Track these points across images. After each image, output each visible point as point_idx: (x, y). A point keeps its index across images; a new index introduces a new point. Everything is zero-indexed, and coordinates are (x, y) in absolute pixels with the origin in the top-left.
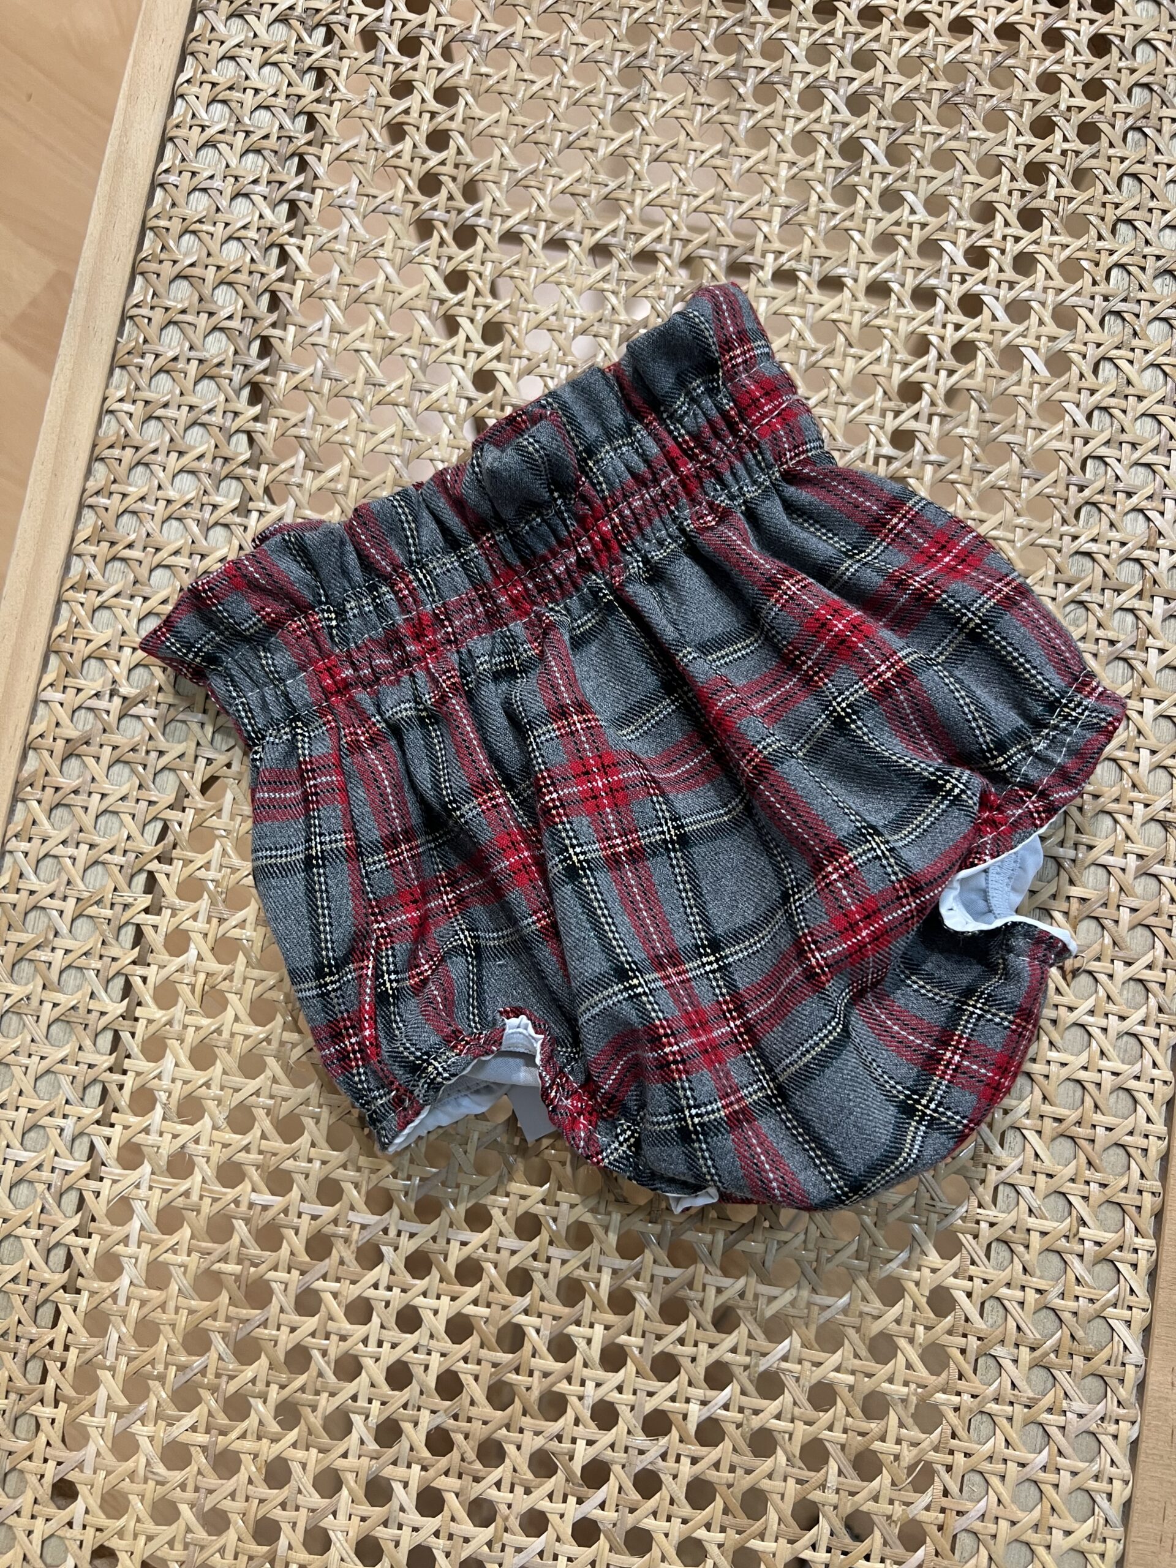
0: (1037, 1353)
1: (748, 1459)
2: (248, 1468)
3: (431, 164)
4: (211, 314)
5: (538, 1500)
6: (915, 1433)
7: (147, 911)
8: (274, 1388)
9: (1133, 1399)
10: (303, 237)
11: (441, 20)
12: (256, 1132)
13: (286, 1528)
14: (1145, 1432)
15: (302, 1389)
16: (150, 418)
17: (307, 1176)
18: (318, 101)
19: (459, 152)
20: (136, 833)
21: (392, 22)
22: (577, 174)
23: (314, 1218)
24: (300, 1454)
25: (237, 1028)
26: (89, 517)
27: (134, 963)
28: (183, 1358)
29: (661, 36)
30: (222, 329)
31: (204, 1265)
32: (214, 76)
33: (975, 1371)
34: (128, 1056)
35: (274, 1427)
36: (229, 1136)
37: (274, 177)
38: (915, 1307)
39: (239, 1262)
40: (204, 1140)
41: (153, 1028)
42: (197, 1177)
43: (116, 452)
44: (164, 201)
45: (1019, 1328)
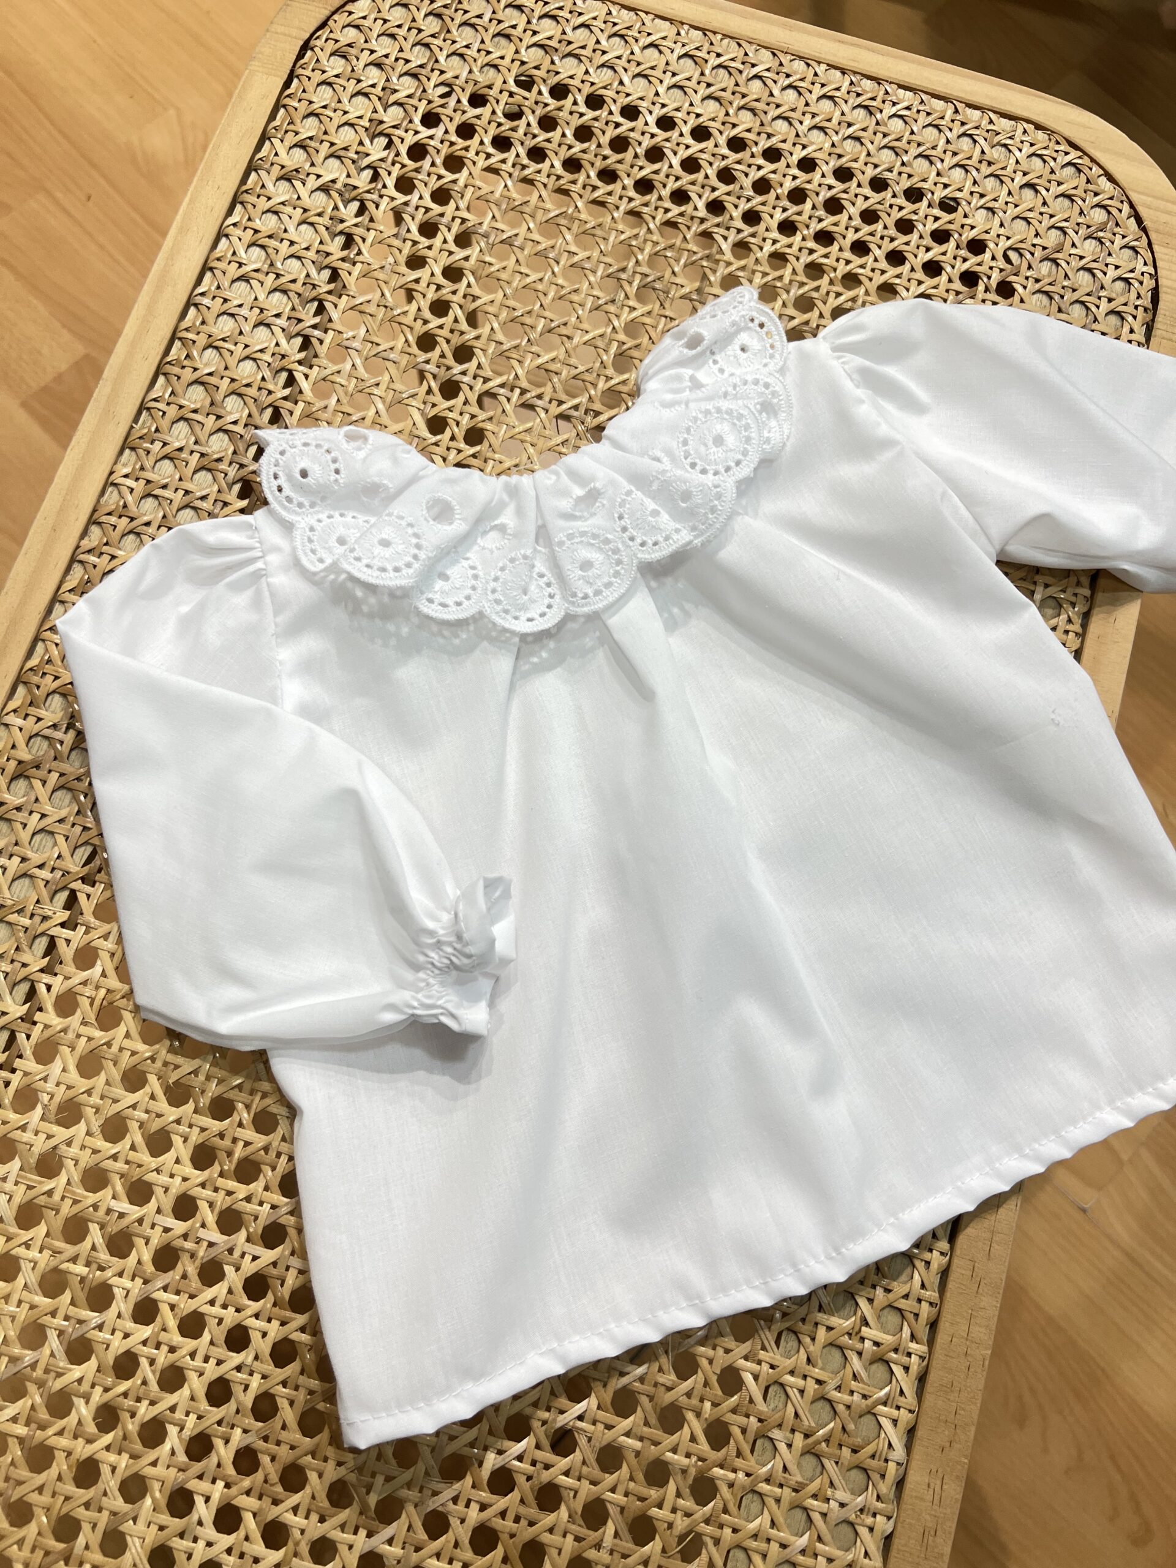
0: (810, 1440)
1: (533, 1511)
2: (60, 1465)
3: (430, 326)
4: (219, 417)
5: (330, 1529)
6: (688, 1503)
7: (63, 925)
8: (98, 1390)
9: (892, 1495)
10: (311, 367)
11: (458, 213)
12: (126, 1143)
13: (86, 1527)
14: (899, 1528)
15: (125, 1395)
16: (149, 495)
17: (166, 1190)
18: (343, 260)
19: (456, 320)
20: (66, 853)
21: (417, 208)
22: (553, 355)
23: (167, 1230)
24: (112, 1458)
25: (127, 1043)
26: (78, 571)
27: (42, 971)
28: (17, 1351)
29: (640, 257)
30: (226, 431)
31: (53, 1263)
32: (257, 224)
33: (752, 1452)
34: (20, 1057)
35: (91, 1428)
36: (100, 1143)
37: (294, 314)
38: (706, 1384)
39: (88, 1264)
40: (76, 1144)
41: (48, 1033)
42: (63, 1179)
43: (113, 520)
44: (196, 318)
45: (796, 1415)
